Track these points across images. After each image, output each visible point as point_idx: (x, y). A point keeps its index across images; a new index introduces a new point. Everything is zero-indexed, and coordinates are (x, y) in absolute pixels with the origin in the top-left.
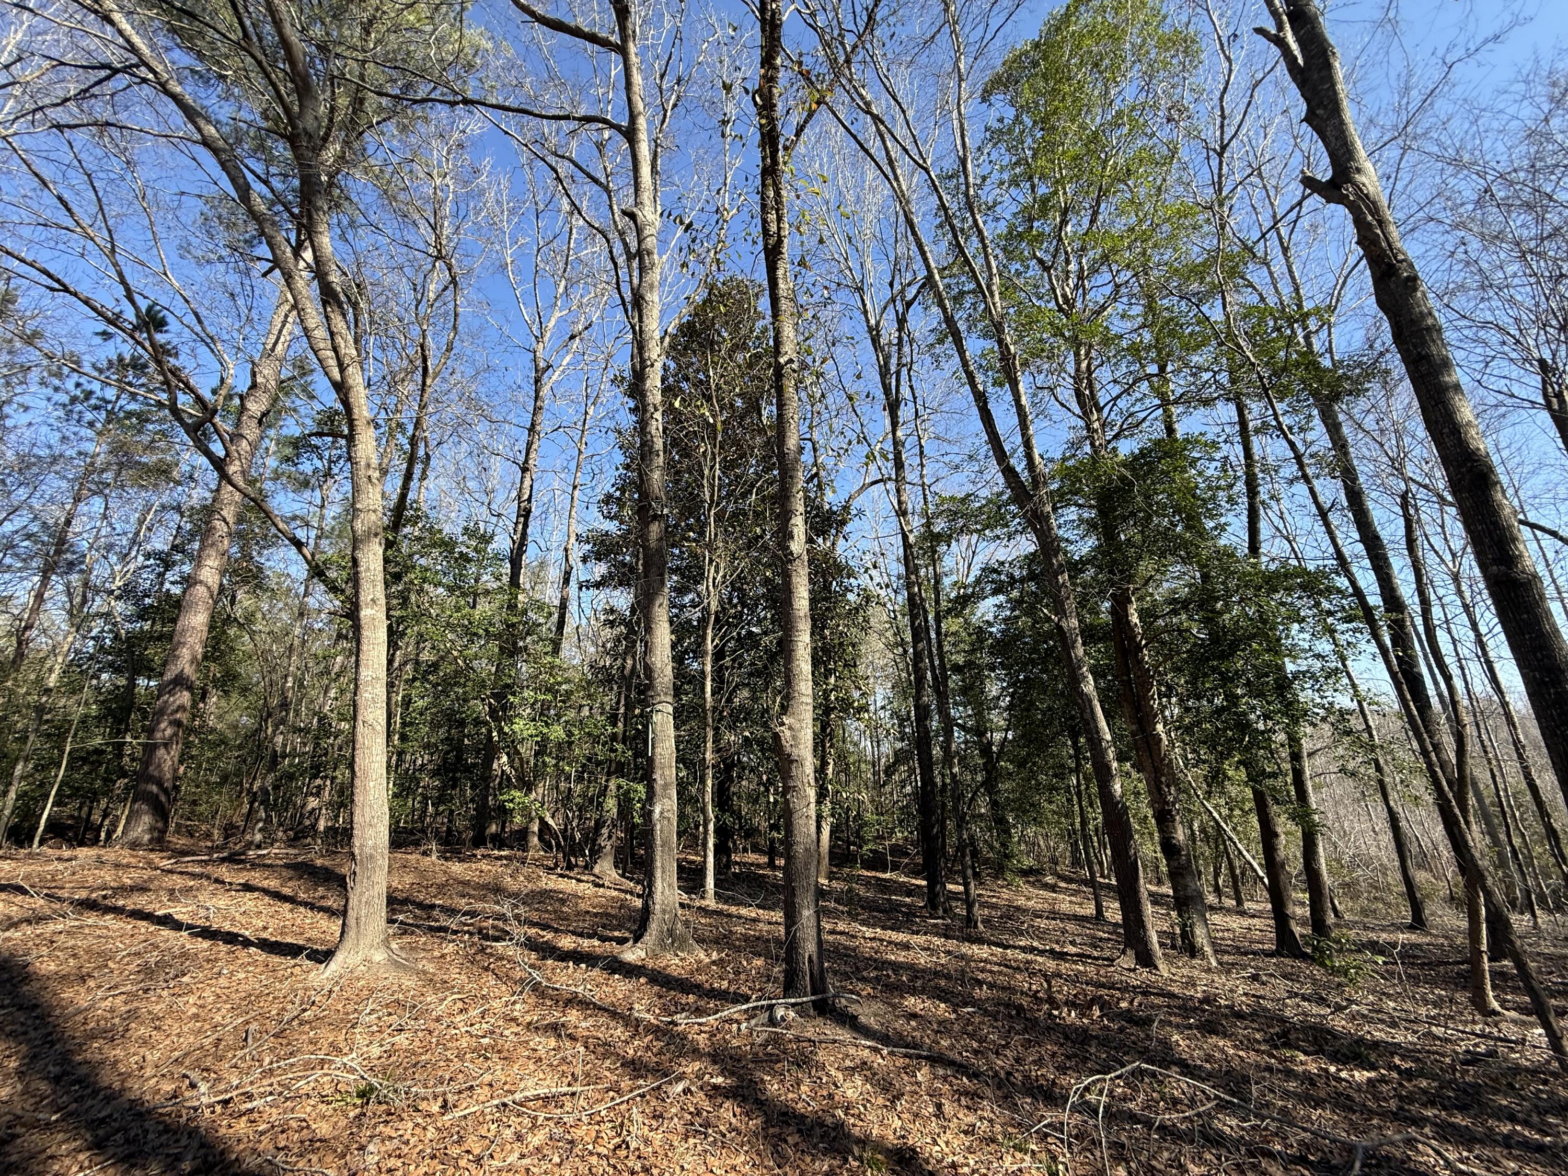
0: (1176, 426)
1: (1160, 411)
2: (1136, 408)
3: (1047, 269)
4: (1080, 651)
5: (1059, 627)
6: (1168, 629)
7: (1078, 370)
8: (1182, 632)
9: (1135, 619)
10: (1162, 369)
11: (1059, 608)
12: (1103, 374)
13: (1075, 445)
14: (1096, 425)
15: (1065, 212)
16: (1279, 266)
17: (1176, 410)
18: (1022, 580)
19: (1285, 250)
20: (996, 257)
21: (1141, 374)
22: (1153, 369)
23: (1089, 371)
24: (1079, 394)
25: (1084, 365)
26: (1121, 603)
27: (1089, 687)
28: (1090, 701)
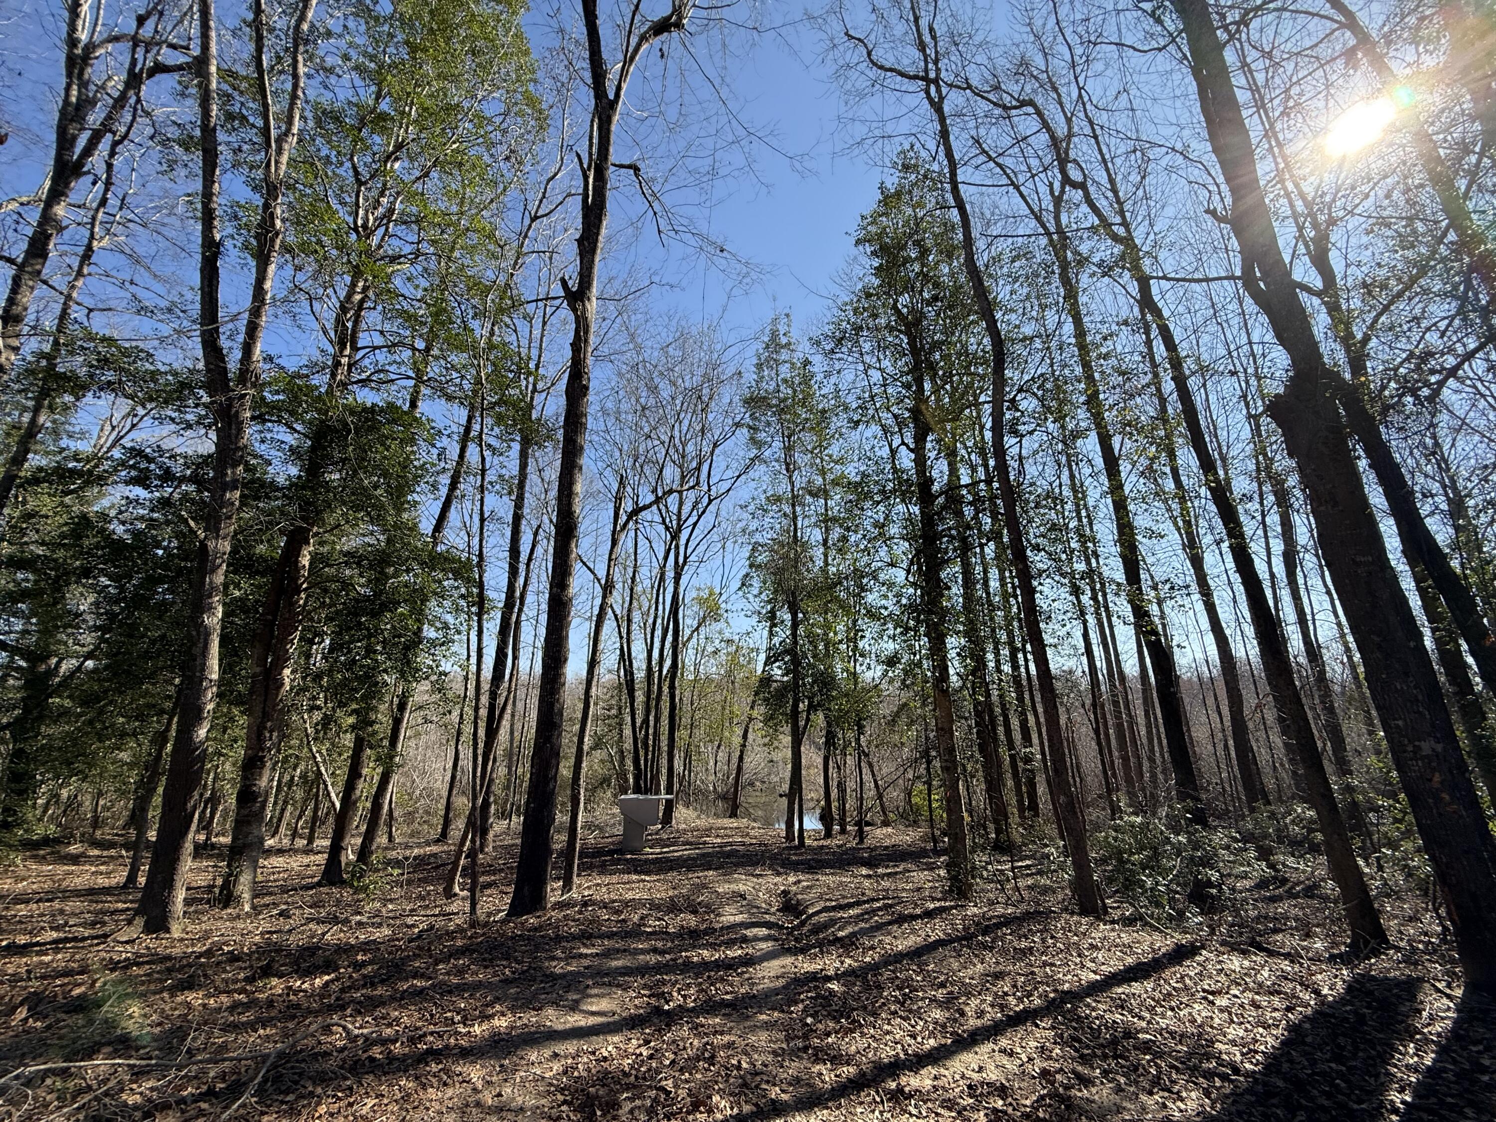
0: (419, 404)
1: (412, 383)
2: (392, 369)
3: (360, 183)
4: (219, 578)
5: (204, 546)
6: (335, 579)
7: (349, 297)
8: (347, 585)
9: (305, 561)
10: (428, 349)
11: (213, 528)
12: (372, 318)
13: (315, 367)
14: (345, 360)
15: (399, 147)
16: (537, 333)
17: (424, 390)
18: (183, 480)
19: (544, 323)
20: (303, 118)
21: (408, 341)
22: (420, 344)
23: (360, 307)
24: (339, 322)
25: (358, 297)
26: (297, 540)
27: (214, 619)
28: (208, 634)
